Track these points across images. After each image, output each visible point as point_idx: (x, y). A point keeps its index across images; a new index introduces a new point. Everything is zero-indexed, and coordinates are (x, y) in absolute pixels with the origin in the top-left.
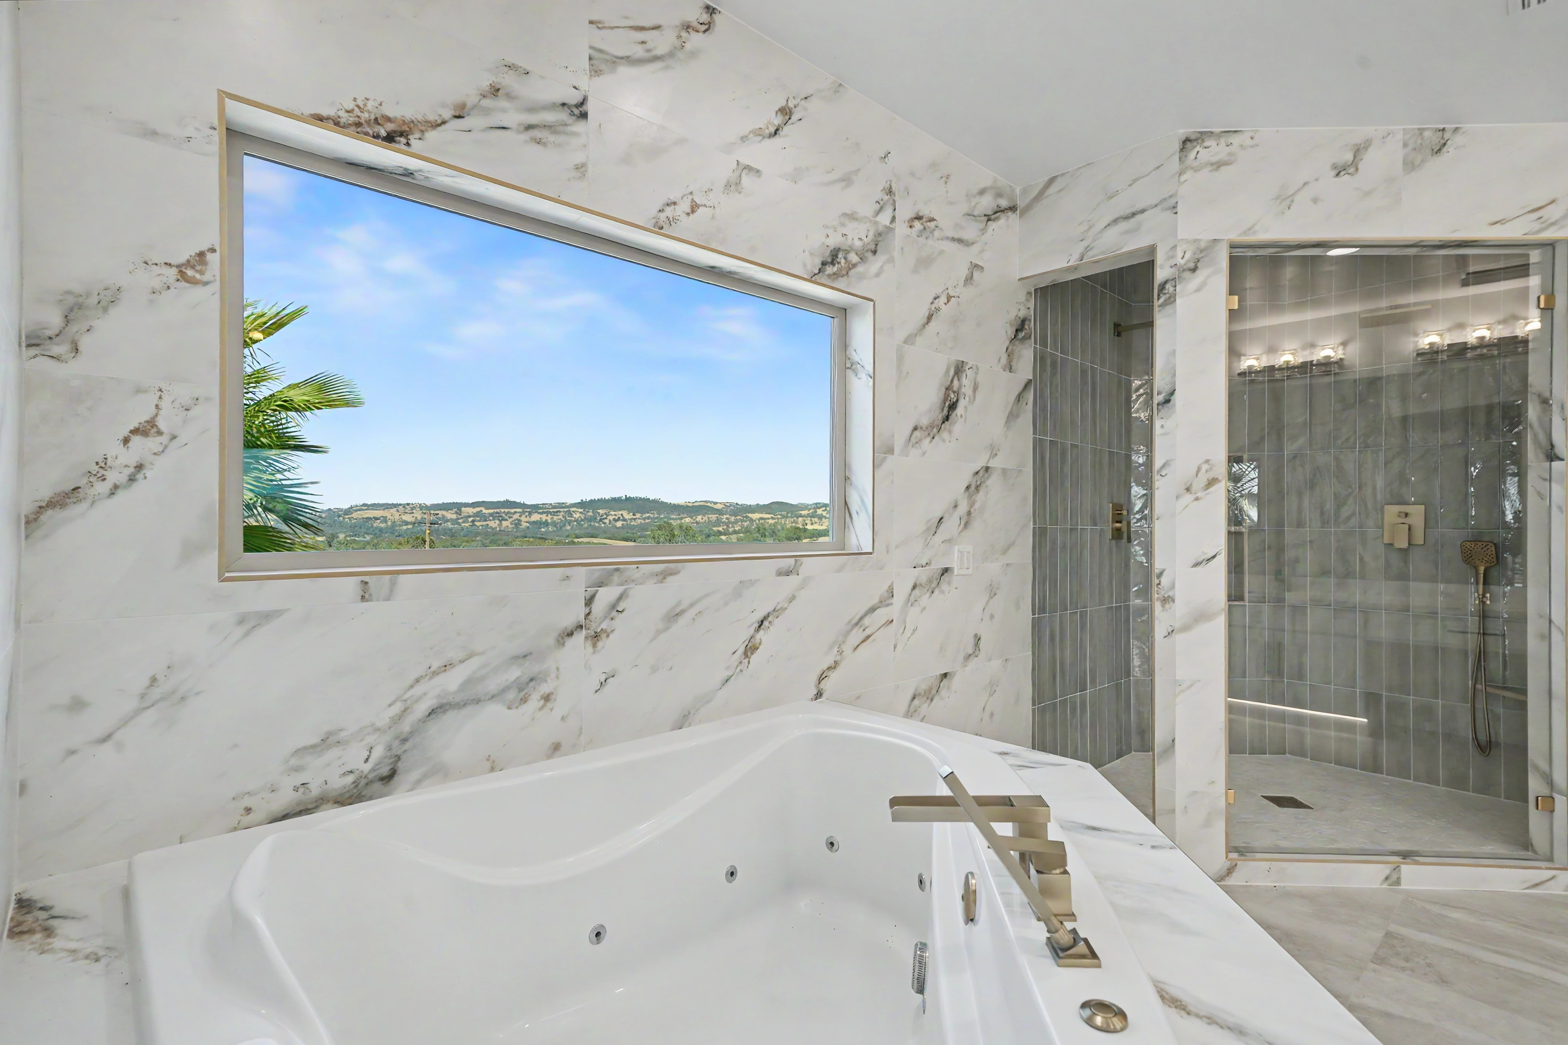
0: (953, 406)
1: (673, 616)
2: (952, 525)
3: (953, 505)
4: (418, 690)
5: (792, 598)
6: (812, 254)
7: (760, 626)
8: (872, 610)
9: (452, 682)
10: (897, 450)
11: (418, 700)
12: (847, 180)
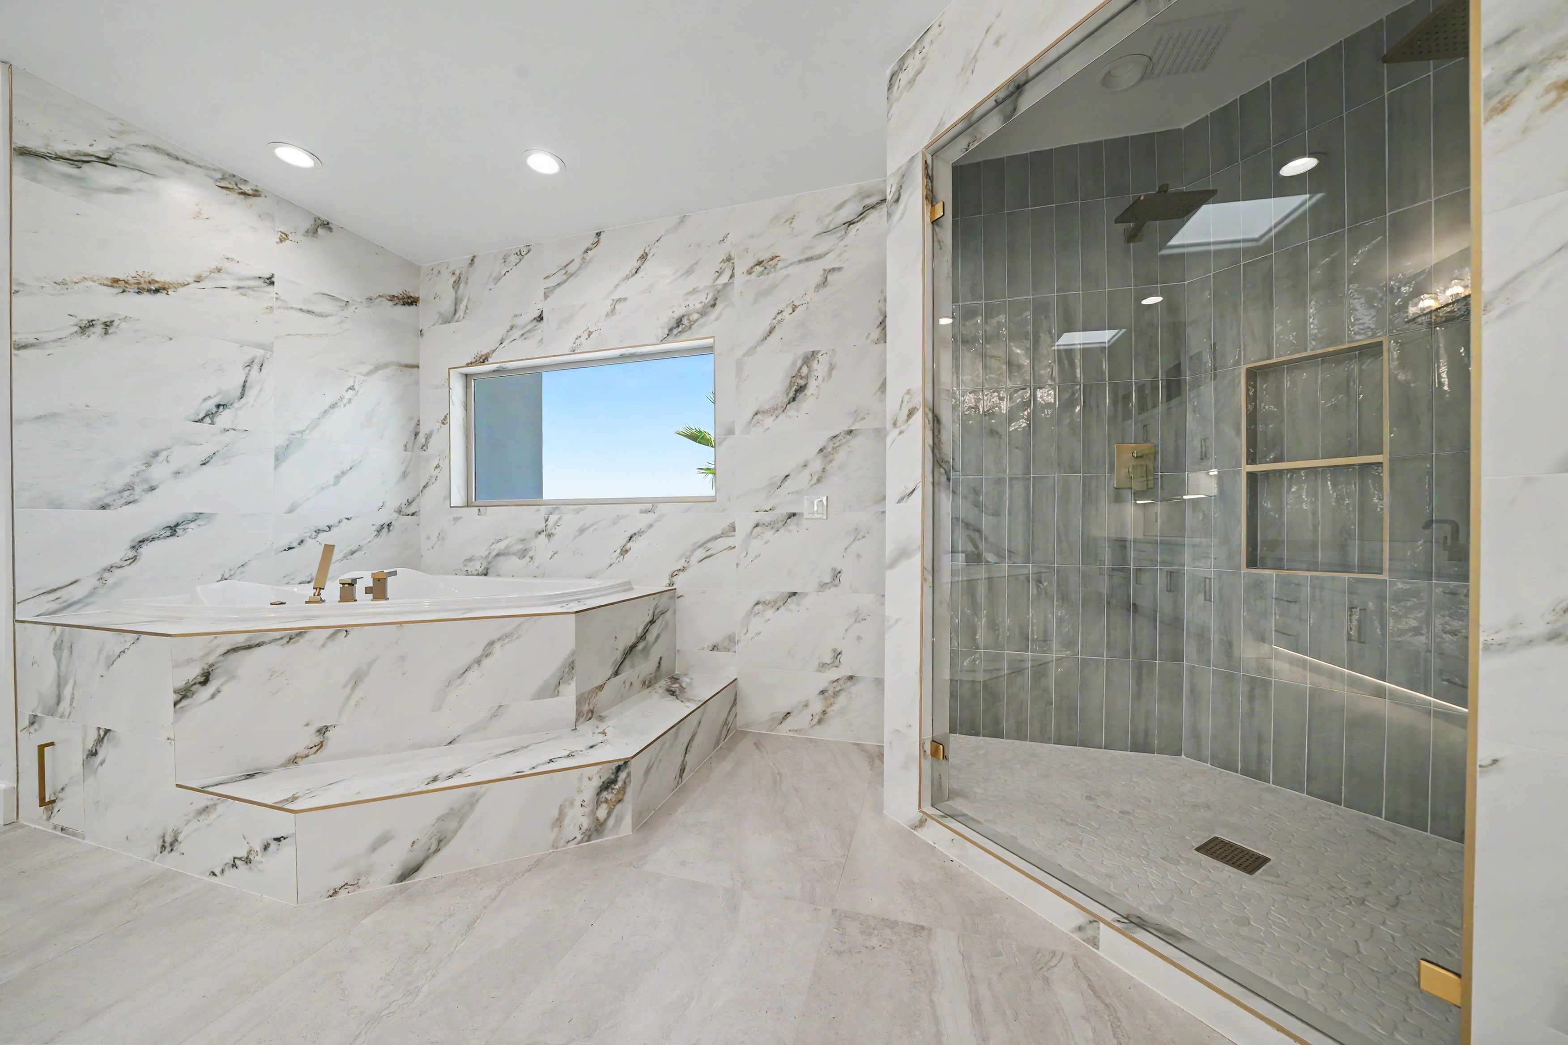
0: (801, 389)
1: (582, 530)
2: (801, 480)
3: (803, 464)
4: (493, 547)
5: (651, 526)
6: (662, 327)
7: (630, 540)
8: (716, 538)
9: (501, 546)
10: (738, 431)
11: (494, 550)
12: (689, 271)
